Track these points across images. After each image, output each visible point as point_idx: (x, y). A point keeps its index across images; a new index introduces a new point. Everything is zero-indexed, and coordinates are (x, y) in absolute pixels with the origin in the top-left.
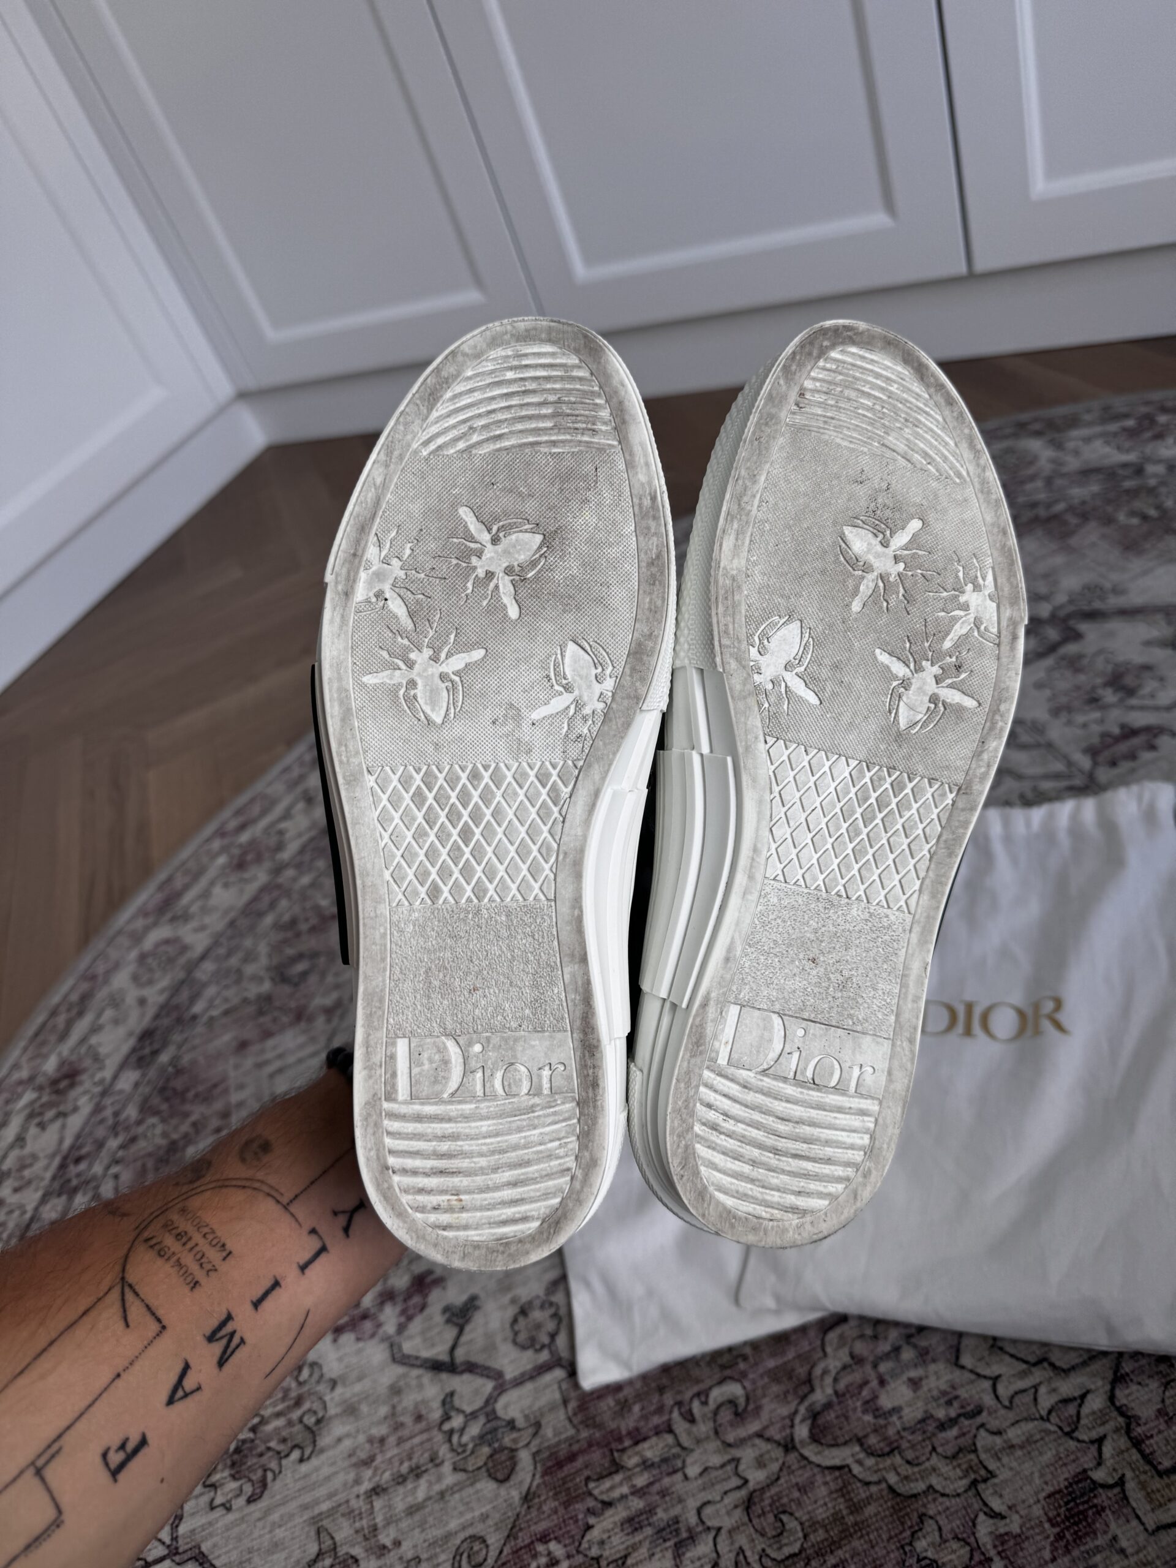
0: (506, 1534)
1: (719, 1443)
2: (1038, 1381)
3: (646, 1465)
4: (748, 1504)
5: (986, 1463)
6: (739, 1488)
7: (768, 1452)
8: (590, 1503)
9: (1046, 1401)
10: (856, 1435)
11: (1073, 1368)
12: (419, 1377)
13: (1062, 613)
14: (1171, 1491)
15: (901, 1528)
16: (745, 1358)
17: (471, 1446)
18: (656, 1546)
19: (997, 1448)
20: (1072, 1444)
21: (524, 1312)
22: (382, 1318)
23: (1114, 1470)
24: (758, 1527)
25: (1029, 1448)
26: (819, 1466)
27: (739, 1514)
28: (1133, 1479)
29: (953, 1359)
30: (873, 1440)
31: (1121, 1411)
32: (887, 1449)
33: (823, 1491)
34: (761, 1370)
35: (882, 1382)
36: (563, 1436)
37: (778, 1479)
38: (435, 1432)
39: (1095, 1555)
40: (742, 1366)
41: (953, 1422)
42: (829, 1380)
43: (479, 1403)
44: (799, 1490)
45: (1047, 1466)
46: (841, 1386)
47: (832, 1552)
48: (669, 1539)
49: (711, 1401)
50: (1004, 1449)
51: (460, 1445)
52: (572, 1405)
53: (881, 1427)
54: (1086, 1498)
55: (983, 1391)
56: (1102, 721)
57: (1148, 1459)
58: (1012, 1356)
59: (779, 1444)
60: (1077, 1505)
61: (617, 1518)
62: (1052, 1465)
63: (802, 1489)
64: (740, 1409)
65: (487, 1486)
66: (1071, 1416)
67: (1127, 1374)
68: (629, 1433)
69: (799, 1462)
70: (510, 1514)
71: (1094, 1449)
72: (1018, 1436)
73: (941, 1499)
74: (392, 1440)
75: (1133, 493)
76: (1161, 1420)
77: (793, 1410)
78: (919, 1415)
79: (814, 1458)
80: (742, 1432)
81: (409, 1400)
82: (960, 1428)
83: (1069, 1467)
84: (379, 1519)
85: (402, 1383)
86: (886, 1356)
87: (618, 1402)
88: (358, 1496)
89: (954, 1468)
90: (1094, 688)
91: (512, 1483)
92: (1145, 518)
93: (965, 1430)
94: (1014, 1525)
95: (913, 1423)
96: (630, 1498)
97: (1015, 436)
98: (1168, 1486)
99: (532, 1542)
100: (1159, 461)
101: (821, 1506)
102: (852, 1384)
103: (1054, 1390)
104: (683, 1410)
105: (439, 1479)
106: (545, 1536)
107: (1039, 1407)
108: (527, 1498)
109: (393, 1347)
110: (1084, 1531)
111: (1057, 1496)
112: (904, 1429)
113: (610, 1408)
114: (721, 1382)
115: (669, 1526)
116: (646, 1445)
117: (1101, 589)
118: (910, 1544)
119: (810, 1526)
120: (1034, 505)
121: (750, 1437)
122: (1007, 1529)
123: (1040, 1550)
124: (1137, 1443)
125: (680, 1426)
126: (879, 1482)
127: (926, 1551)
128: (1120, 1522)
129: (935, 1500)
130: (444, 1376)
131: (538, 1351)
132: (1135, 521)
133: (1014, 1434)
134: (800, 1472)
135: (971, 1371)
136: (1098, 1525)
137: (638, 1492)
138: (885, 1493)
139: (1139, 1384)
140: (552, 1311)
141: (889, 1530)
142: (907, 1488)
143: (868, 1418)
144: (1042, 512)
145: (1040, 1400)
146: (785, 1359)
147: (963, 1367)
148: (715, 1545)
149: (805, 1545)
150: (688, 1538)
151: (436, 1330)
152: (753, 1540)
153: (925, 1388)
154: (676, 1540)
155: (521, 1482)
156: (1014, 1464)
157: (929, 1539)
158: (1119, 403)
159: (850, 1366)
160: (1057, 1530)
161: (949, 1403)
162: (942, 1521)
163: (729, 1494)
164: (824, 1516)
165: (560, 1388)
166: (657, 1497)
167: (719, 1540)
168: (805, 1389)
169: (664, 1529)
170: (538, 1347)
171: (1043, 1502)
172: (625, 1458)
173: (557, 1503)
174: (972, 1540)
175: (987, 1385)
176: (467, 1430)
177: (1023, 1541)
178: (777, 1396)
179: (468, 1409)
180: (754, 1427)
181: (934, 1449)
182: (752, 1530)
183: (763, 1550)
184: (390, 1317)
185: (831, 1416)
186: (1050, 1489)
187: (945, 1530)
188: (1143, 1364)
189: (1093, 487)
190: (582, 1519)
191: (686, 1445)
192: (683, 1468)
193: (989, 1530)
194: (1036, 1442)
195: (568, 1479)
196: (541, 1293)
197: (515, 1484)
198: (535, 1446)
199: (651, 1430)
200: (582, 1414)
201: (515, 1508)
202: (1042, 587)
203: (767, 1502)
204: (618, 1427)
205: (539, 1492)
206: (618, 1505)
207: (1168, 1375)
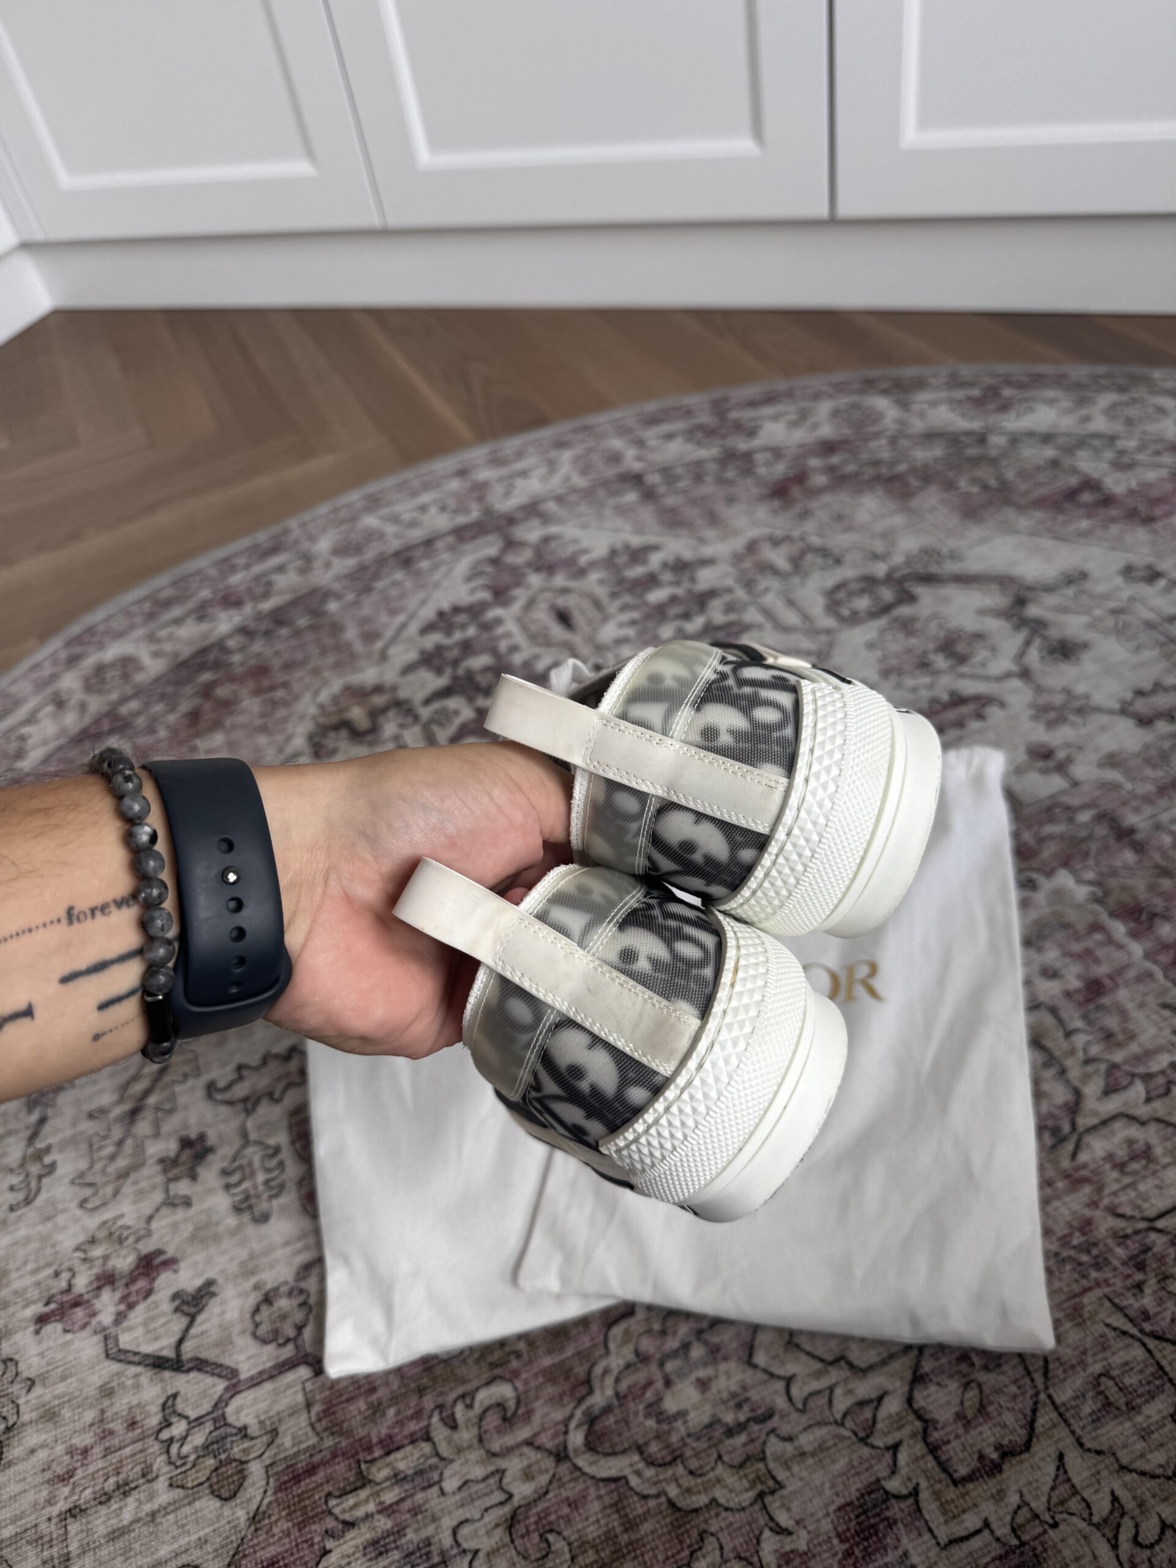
0: (227, 1562)
1: (482, 1452)
2: (833, 1381)
3: (398, 1478)
4: (511, 1523)
5: (775, 1473)
6: (501, 1504)
7: (538, 1462)
8: (330, 1523)
9: (842, 1403)
10: (636, 1442)
11: (871, 1368)
12: (137, 1376)
13: (898, 575)
14: (965, 1501)
15: (679, 1547)
16: (518, 1355)
17: (192, 1458)
19: (787, 1456)
20: (866, 1451)
21: (267, 1300)
22: (98, 1305)
23: (909, 1479)
24: (521, 1549)
25: (821, 1456)
26: (593, 1477)
27: (499, 1534)
28: (927, 1489)
29: (746, 1358)
30: (654, 1448)
31: (919, 1416)
32: (669, 1458)
33: (595, 1506)
34: (535, 1368)
35: (668, 1383)
36: (303, 1446)
37: (546, 1493)
38: (151, 1441)
40: (514, 1364)
41: (741, 1427)
42: (610, 1381)
43: (206, 1407)
44: (570, 1505)
45: (839, 1476)
46: (624, 1386)
49: (477, 1405)
50: (794, 1457)
51: (179, 1457)
52: (317, 1408)
53: (664, 1433)
54: (878, 1510)
55: (776, 1392)
56: (931, 686)
57: (944, 1467)
58: (808, 1354)
59: (549, 1452)
60: (868, 1518)
61: (359, 1541)
62: (844, 1474)
63: (573, 1504)
64: (509, 1414)
65: (208, 1505)
66: (867, 1420)
67: (927, 1375)
68: (381, 1442)
69: (571, 1473)
70: (233, 1538)
71: (888, 1456)
72: (810, 1442)
73: (724, 1514)
74: (97, 1451)
75: (976, 461)
76: (959, 1424)
77: (568, 1414)
78: (706, 1420)
79: (587, 1469)
80: (509, 1440)
81: (121, 1404)
82: (749, 1434)
83: (862, 1477)
84: (74, 1547)
85: (114, 1384)
86: (674, 1354)
87: (370, 1406)
88: (49, 1519)
89: (740, 1479)
90: (925, 653)
91: (238, 1501)
92: (985, 487)
93: (754, 1436)
94: (801, 1541)
95: (698, 1429)
96: (377, 1517)
97: (862, 392)
98: (963, 1495)
100: (1002, 434)
101: (593, 1523)
102: (634, 1385)
103: (851, 1392)
104: (444, 1414)
105: (151, 1497)
107: (834, 1410)
108: (255, 1519)
109: (108, 1338)
110: (874, 1546)
111: (848, 1509)
112: (689, 1435)
113: (360, 1413)
114: (489, 1383)
115: (419, 1549)
116: (399, 1455)
117: (938, 553)
119: (579, 1547)
120: (876, 463)
121: (518, 1446)
122: (793, 1546)
124: (933, 1449)
125: (440, 1432)
126: (657, 1496)
128: (912, 1536)
129: (717, 1515)
130: (167, 1374)
131: (280, 1346)
132: (975, 489)
133: (806, 1441)
134: (571, 1485)
135: (765, 1371)
136: (889, 1540)
137: (387, 1510)
138: (664, 1507)
139: (939, 1384)
140: (301, 1299)
141: (666, 1550)
142: (688, 1501)
143: (651, 1423)
144: (884, 470)
145: (835, 1402)
146: (564, 1356)
147: (755, 1366)
150: (440, 1563)
151: (162, 1321)
153: (714, 1390)
155: (249, 1500)
156: (805, 1474)
157: (709, 1559)
158: (966, 371)
159: (634, 1364)
160: (845, 1546)
161: (739, 1406)
162: (724, 1539)
163: (490, 1511)
164: (595, 1534)
165: (304, 1389)
166: (408, 1516)
167: (476, 1563)
168: (584, 1390)
169: (413, 1553)
170: (281, 1341)
171: (832, 1515)
172: (374, 1470)
173: (290, 1524)
174: (755, 1559)
175: (780, 1386)
176: (189, 1438)
177: (810, 1560)
178: (551, 1399)
179: (193, 1415)
180: (523, 1433)
181: (720, 1457)
182: (514, 1552)
184: (107, 1304)
185: (610, 1421)
186: (840, 1501)
187: (727, 1548)
188: (944, 1361)
189: (936, 451)
190: (319, 1543)
191: (445, 1454)
192: (440, 1481)
193: (774, 1547)
194: (828, 1448)
195: (306, 1496)
196: (290, 1278)
197: (242, 1503)
198: (270, 1457)
199: (406, 1437)
200: (328, 1419)
201: (240, 1531)
202: (879, 546)
203: (532, 1520)
204: (369, 1435)
205: (270, 1512)
206: (362, 1526)
207: (968, 1375)
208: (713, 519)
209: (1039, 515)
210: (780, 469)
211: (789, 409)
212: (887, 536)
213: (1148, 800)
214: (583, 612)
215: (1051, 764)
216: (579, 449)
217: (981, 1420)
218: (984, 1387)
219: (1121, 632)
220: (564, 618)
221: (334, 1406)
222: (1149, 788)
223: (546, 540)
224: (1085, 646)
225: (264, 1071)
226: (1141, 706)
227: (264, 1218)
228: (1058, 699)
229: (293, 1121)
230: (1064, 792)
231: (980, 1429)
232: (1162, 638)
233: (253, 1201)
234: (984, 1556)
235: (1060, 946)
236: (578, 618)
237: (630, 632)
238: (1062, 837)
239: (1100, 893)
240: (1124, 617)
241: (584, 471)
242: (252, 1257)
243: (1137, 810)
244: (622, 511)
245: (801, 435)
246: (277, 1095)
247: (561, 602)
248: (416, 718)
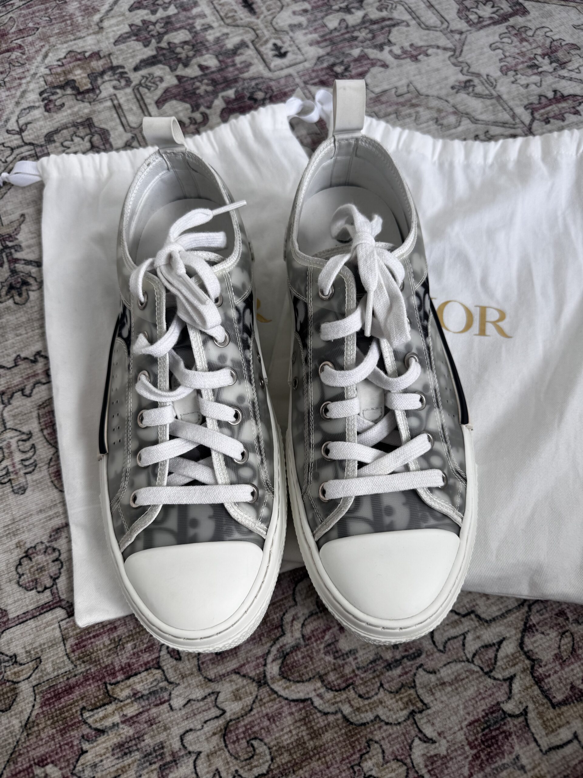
0: (6, 759)
1: (201, 678)
2: (466, 629)
3: (136, 696)
4: (225, 732)
5: (423, 697)
6: (217, 717)
7: (244, 687)
8: (85, 730)
9: (472, 646)
10: (318, 673)
11: (494, 619)
14: (561, 719)
15: (352, 751)
18: (143, 769)
19: (431, 685)
20: (490, 681)
21: (28, 555)
23: (521, 703)
24: (233, 752)
25: (457, 685)
26: (286, 699)
27: (216, 740)
28: (534, 710)
30: (332, 677)
31: (528, 655)
32: (344, 685)
33: (289, 720)
35: (343, 630)
36: (63, 671)
37: (251, 710)
39: (502, 770)
41: (397, 663)
42: (297, 625)
44: (269, 720)
45: (470, 700)
46: (308, 631)
47: (294, 772)
48: (155, 763)
50: (437, 685)
52: (71, 642)
53: (340, 666)
54: (498, 726)
55: (423, 636)
57: (546, 694)
59: (253, 679)
60: (491, 731)
61: (109, 744)
62: (474, 699)
63: (271, 718)
66: (490, 659)
67: (534, 625)
68: (122, 669)
69: (270, 695)
70: (11, 741)
71: (506, 685)
72: (449, 675)
73: (385, 727)
76: (557, 663)
77: (266, 651)
78: (371, 657)
79: (282, 693)
80: (221, 670)
82: (403, 668)
83: (487, 700)
87: (113, 641)
89: (397, 701)
90: (535, 56)
91: (13, 713)
93: (407, 670)
94: (442, 748)
95: (366, 664)
96: (121, 726)
98: (559, 715)
99: (31, 766)
101: (287, 733)
102: (317, 631)
103: (478, 637)
106: (43, 761)
107: (466, 651)
108: (27, 726)
110: (495, 752)
111: (476, 724)
113: (105, 646)
115: (155, 751)
116: (136, 679)
118: (359, 764)
119: (277, 751)
121: (228, 674)
122: (436, 752)
123: (461, 768)
124: (538, 681)
125: (168, 662)
126: (335, 713)
127: (372, 770)
128: (522, 744)
129: (380, 728)
131: (39, 592)
133: (446, 673)
134: (270, 704)
136: (505, 747)
137: (129, 721)
138: (340, 722)
139: (543, 633)
140: (54, 555)
141: (342, 753)
142: (358, 717)
143: (329, 658)
145: (467, 645)
148: (195, 767)
149: (272, 767)
150: (171, 762)
152: (228, 763)
154: (161, 763)
155: (22, 712)
157: (374, 760)
159: (317, 614)
160: (474, 751)
162: (386, 745)
163: (208, 723)
164: (289, 741)
165: (60, 627)
166: (146, 726)
167: (199, 762)
168: (278, 632)
169: (150, 754)
170: (40, 589)
171: (465, 729)
172: (117, 690)
173: (54, 731)
174: (408, 761)
177: (448, 762)
180: (232, 664)
181: (382, 685)
182: (227, 754)
183: (237, 771)
185: (299, 655)
186: (471, 718)
187: (387, 753)
188: (547, 615)
190: (77, 745)
191: (172, 680)
192: (169, 700)
193: (422, 752)
194: (462, 680)
195: (65, 709)
196: (45, 539)
197: (16, 714)
198: (36, 679)
199: (141, 665)
200: (80, 651)
201: (16, 736)
203: (241, 730)
204: (112, 663)
205: (38, 721)
206: (110, 733)
207: (564, 626)
217: (573, 660)
218: (575, 635)
221: (83, 641)
225: (15, 370)
227: (23, 490)
229: (42, 412)
231: (572, 667)
233: (12, 476)
234: (574, 759)
242: (14, 521)
246: (27, 392)
248: (128, 82)
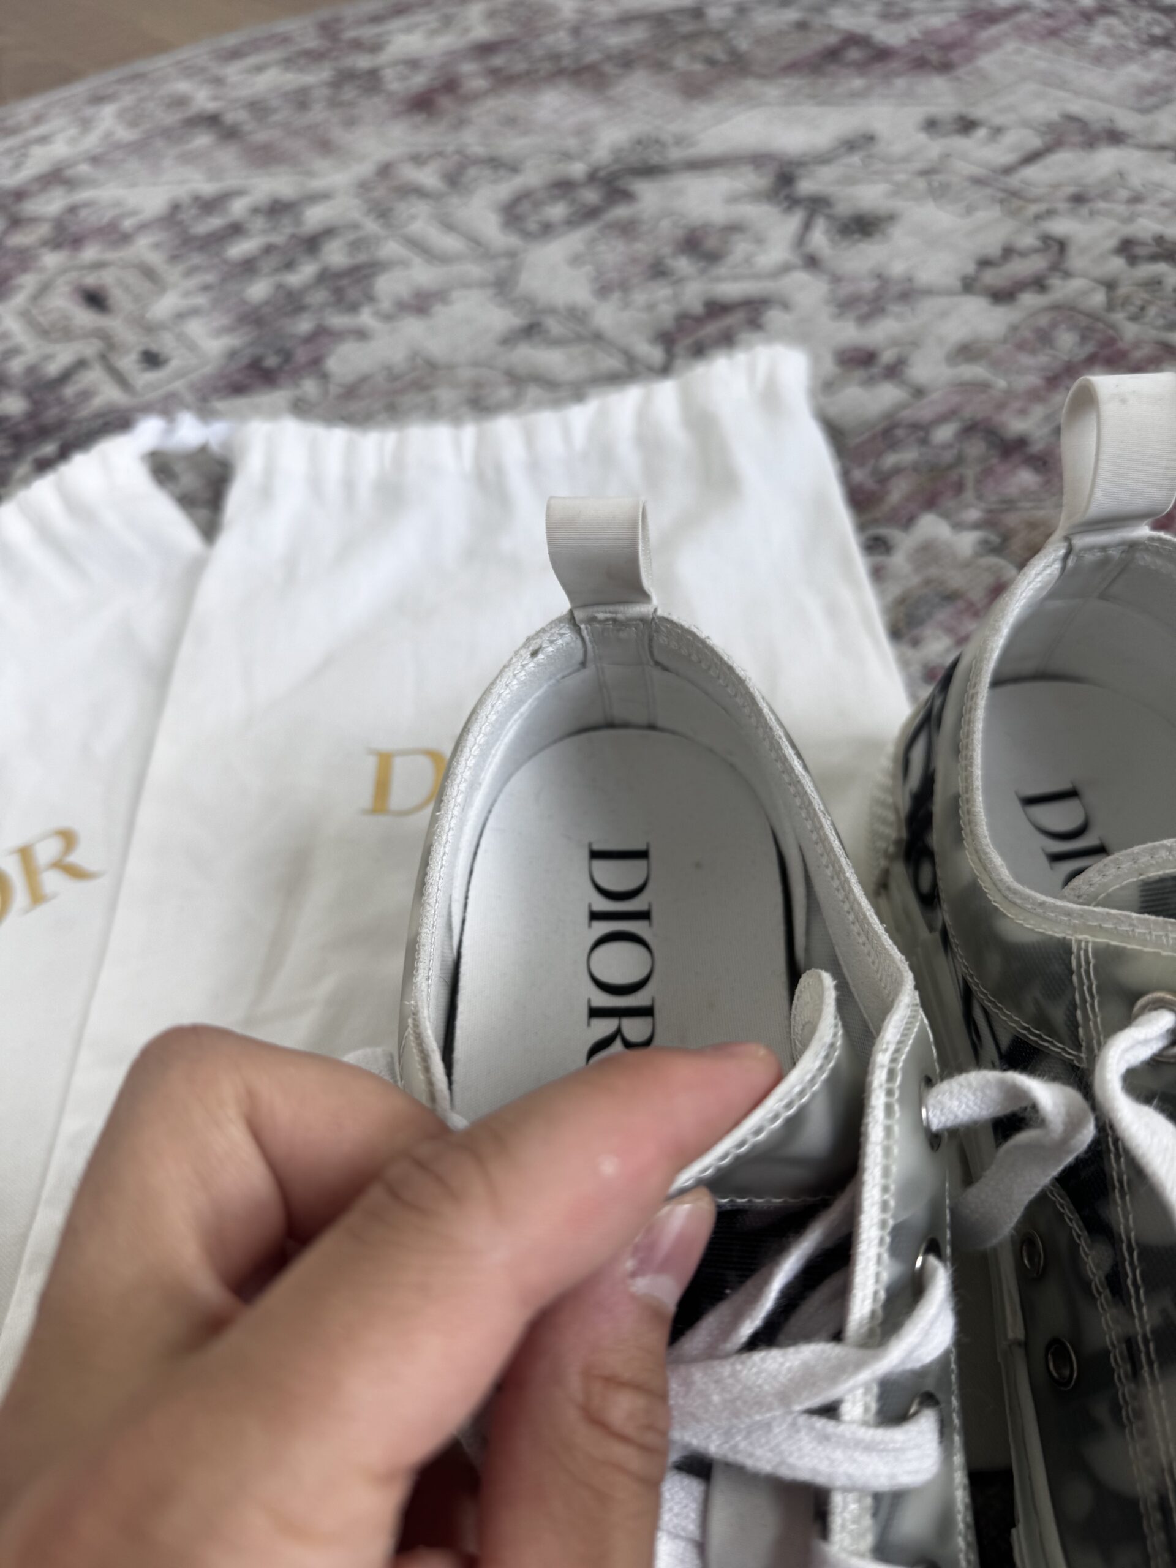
13: (603, 173)
56: (675, 298)
75: (692, 37)
90: (659, 257)
92: (711, 62)
117: (657, 141)
120: (555, 57)
132: (698, 67)
144: (566, 62)
189: (638, 34)
202: (572, 143)
208: (325, 146)
209: (793, 82)
210: (419, 81)
211: (428, 18)
212: (584, 131)
213: (1034, 396)
214: (127, 289)
215: (875, 370)
216: (128, 100)
219: (940, 193)
220: (95, 300)
222: (1032, 380)
223: (73, 210)
224: (891, 218)
226: (991, 277)
228: (868, 286)
230: (903, 406)
232: (1000, 195)
235: (950, 630)
236: (117, 296)
237: (201, 300)
238: (916, 468)
239: (994, 539)
240: (937, 179)
241: (133, 124)
243: (1023, 412)
244: (187, 159)
245: (445, 42)
247: (91, 280)
